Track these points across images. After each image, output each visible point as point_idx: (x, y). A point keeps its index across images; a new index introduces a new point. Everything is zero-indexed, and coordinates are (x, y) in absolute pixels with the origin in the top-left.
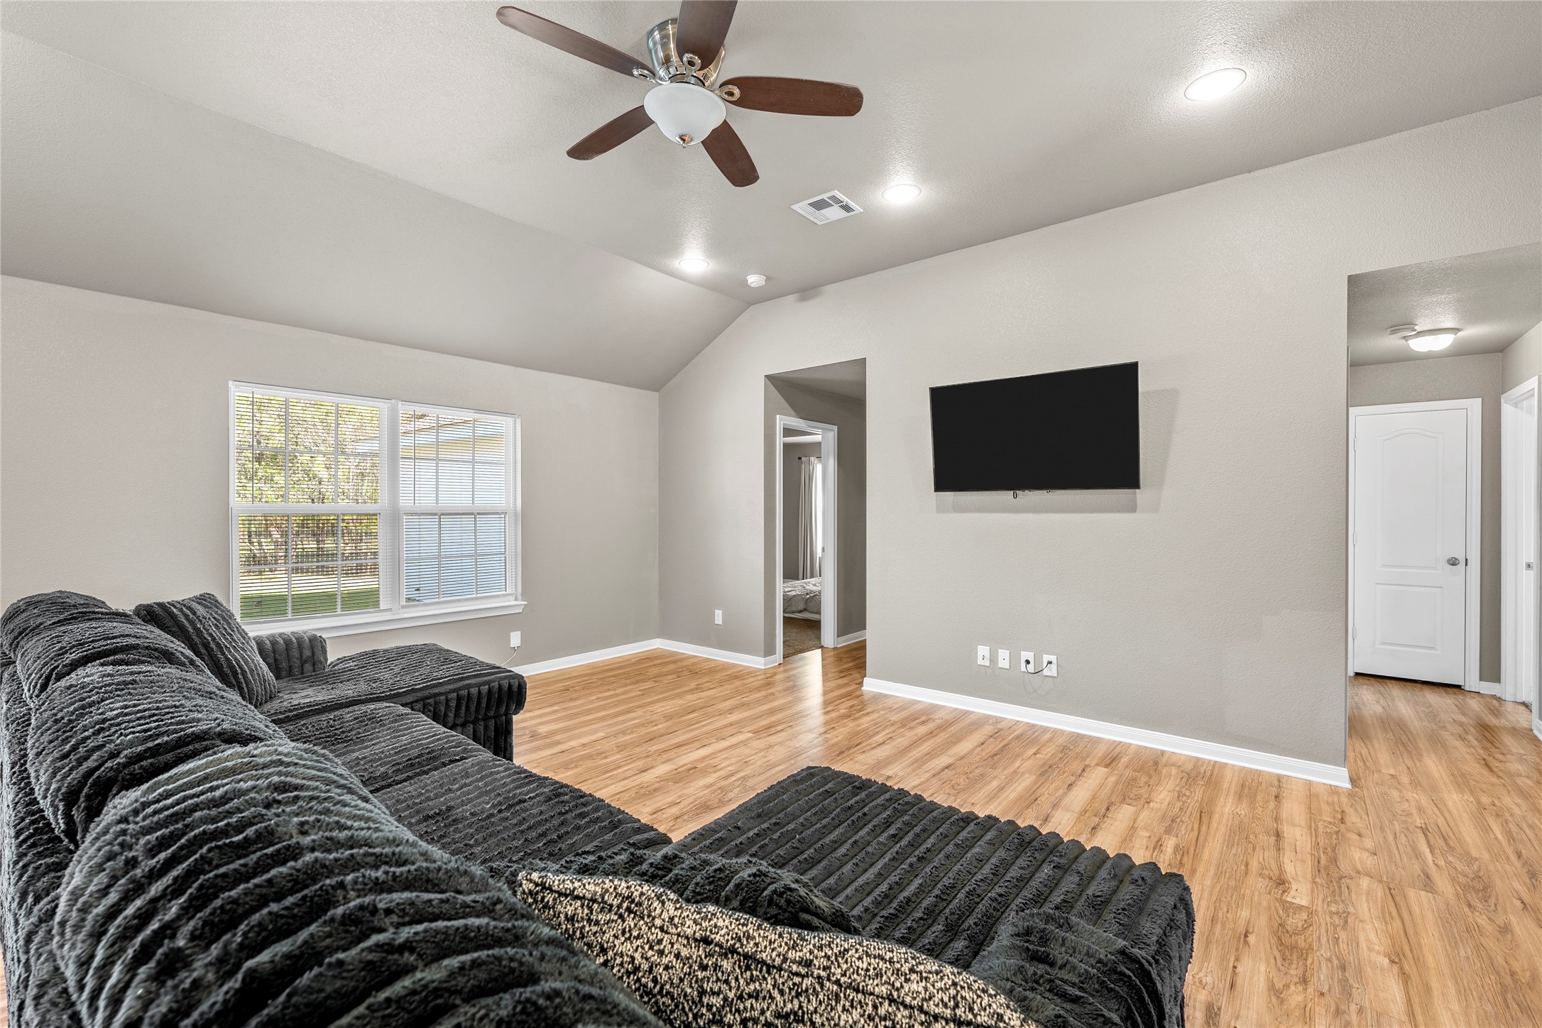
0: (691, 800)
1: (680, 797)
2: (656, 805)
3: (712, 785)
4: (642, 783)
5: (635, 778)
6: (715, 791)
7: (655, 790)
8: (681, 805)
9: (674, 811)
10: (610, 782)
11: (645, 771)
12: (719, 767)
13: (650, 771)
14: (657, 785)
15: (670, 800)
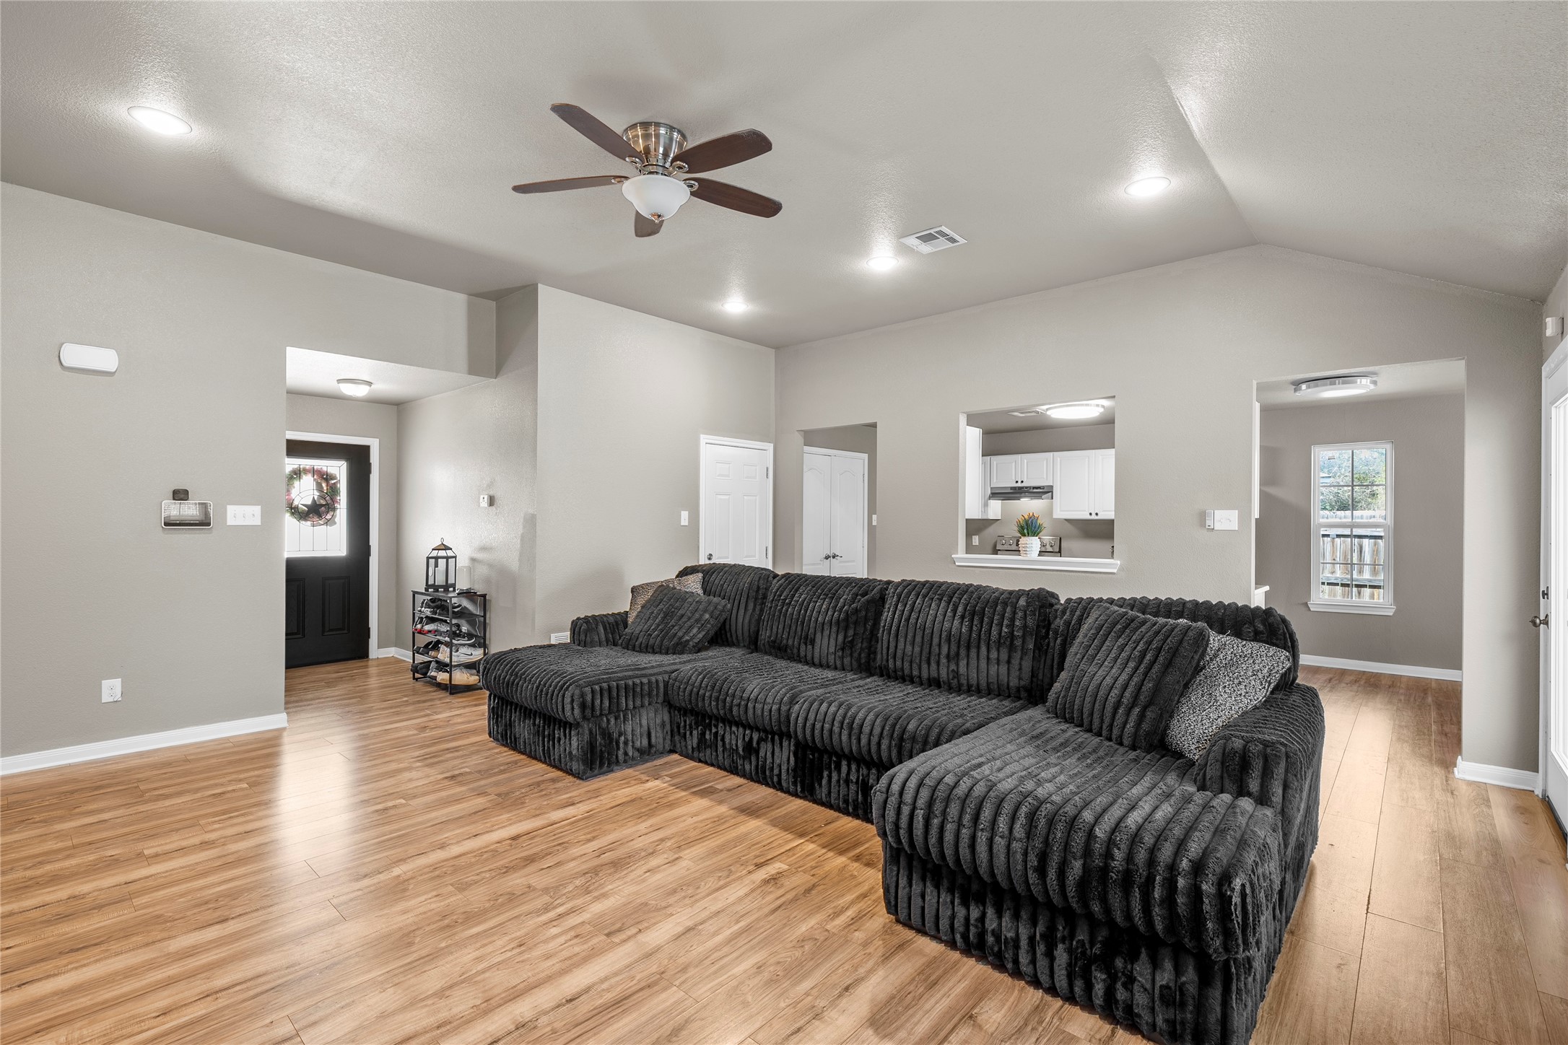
0: (632, 876)
1: (644, 880)
2: (674, 868)
3: (597, 898)
4: (692, 905)
5: (704, 915)
6: (596, 889)
7: (674, 891)
8: (645, 868)
9: (654, 862)
10: (738, 908)
11: (689, 930)
12: (572, 933)
13: (680, 929)
14: (672, 900)
15: (658, 876)
